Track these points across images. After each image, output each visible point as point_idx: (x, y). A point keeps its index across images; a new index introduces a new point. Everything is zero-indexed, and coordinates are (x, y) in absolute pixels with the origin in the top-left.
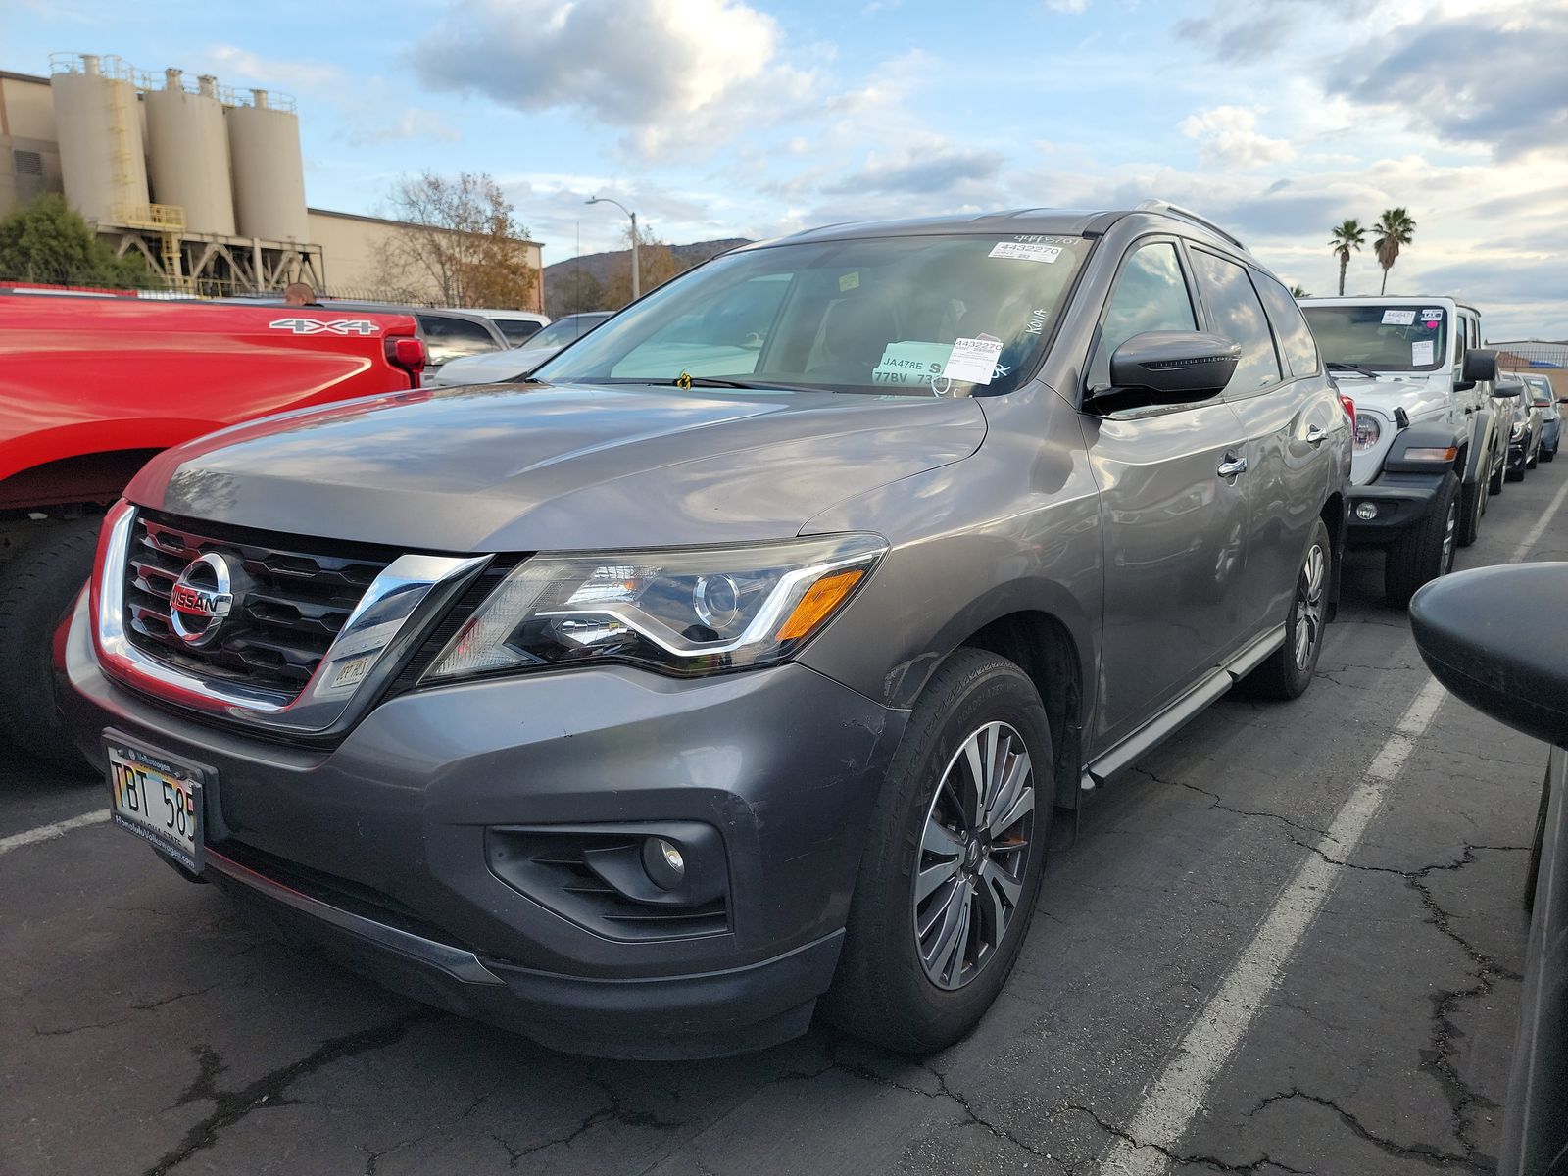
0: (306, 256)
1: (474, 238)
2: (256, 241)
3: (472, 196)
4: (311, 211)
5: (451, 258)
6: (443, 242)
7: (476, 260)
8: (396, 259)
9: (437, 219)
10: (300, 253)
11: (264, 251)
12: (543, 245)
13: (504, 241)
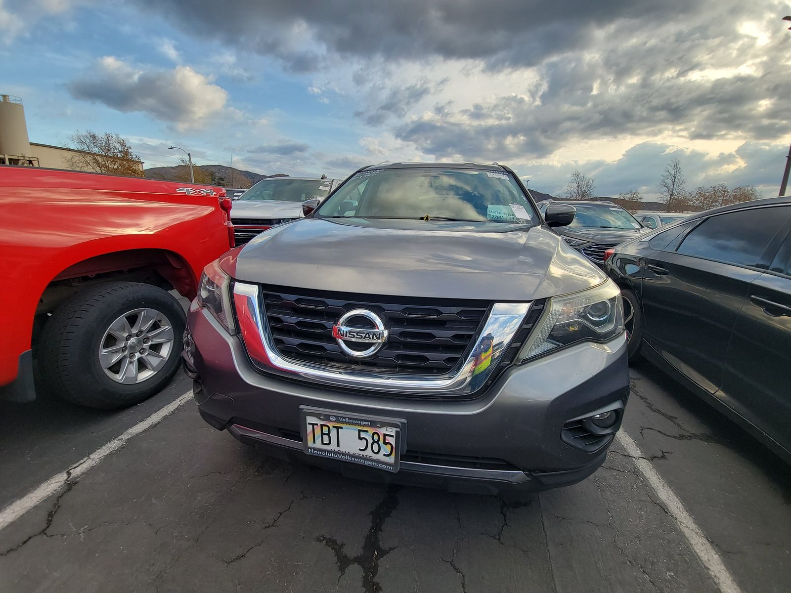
0: (30, 162)
1: (115, 159)
2: (6, 156)
3: (111, 142)
4: (31, 144)
5: (104, 165)
6: (100, 159)
7: (116, 167)
8: (77, 164)
9: (96, 150)
10: (27, 160)
11: (10, 159)
12: (144, 163)
13: (128, 160)
